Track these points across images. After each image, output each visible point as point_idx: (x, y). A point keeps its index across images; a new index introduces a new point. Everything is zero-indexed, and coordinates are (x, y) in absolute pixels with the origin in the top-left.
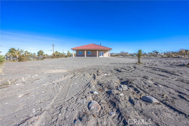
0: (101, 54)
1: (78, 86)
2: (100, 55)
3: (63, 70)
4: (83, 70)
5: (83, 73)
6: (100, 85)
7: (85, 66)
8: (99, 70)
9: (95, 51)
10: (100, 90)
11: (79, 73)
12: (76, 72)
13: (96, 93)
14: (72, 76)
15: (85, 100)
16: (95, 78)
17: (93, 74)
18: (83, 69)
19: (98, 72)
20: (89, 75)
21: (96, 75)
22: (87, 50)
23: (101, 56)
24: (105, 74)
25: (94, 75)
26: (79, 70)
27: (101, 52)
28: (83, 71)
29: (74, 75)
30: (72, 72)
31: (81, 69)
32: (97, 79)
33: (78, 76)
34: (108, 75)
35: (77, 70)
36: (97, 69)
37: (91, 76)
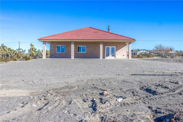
0: (110, 53)
2: (108, 55)
3: (20, 91)
4: (67, 90)
5: (67, 96)
7: (72, 81)
8: (104, 90)
9: (96, 44)
11: (57, 98)
12: (51, 94)
16: (95, 109)
17: (90, 99)
18: (67, 87)
19: (102, 94)
20: (82, 102)
21: (97, 101)
22: (76, 43)
23: (110, 57)
24: (120, 100)
25: (93, 101)
26: (57, 91)
27: (110, 47)
28: (67, 92)
29: (45, 102)
30: (41, 96)
31: (63, 88)
32: (101, 110)
33: (56, 104)
34: (126, 101)
35: (53, 90)
36: (99, 88)
37: (87, 105)
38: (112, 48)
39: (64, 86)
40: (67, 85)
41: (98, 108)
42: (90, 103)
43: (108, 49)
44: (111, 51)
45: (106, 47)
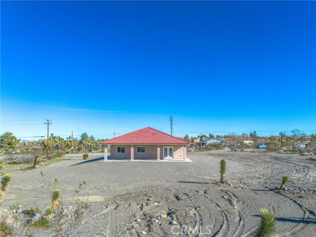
0: (168, 153)
1: (124, 217)
2: (166, 155)
3: (97, 197)
4: (128, 196)
5: (128, 201)
6: (145, 215)
7: (131, 188)
8: (151, 197)
10: (143, 219)
11: (122, 203)
12: (118, 200)
13: (138, 220)
14: (114, 206)
15: (130, 224)
16: (142, 209)
17: (141, 203)
18: (128, 193)
19: (148, 200)
20: (136, 205)
21: (144, 204)
23: (168, 159)
24: (156, 204)
25: (142, 204)
26: (121, 197)
27: (168, 148)
28: (128, 198)
29: (116, 205)
30: (112, 201)
31: (125, 194)
32: (145, 209)
33: (123, 207)
34: (160, 204)
35: (119, 196)
36: (148, 194)
37: (138, 207)
38: (170, 148)
39: (125, 193)
40: (128, 192)
41: (143, 209)
42: (140, 206)
43: (166, 150)
44: (168, 151)
45: (164, 147)
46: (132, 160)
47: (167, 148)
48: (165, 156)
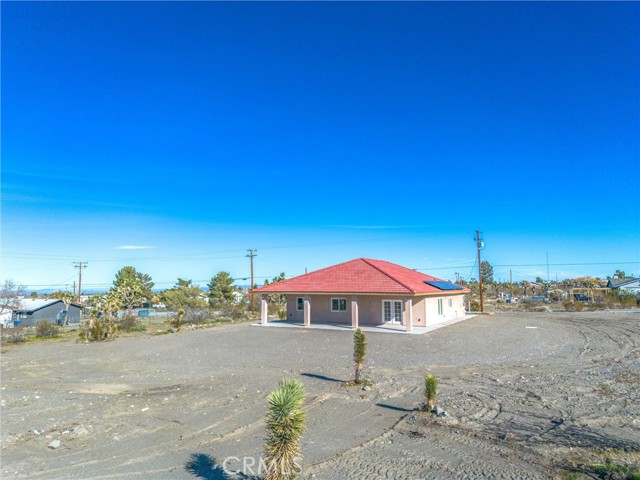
0: (393, 313)
2: (388, 318)
23: (393, 323)
27: (392, 302)
43: (388, 305)
44: (393, 309)
45: (383, 301)
46: (308, 324)
47: (389, 303)
48: (386, 319)
